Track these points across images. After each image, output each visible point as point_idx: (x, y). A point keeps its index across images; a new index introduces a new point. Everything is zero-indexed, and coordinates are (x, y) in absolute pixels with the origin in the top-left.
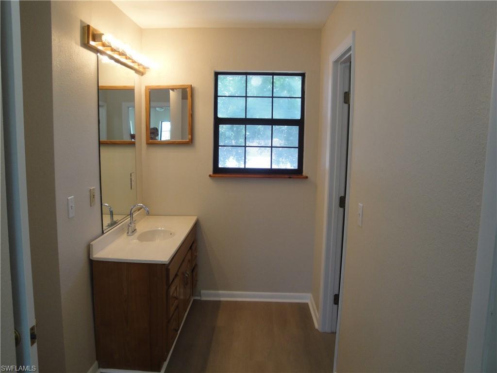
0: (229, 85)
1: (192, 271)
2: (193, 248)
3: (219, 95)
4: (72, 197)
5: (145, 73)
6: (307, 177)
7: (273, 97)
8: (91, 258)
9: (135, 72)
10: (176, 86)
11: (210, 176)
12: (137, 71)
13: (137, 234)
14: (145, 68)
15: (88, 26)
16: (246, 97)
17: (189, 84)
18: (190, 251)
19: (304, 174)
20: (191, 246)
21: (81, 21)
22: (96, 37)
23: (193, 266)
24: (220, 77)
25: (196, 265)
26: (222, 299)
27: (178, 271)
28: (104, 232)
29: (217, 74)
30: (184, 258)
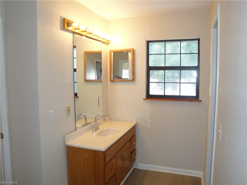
0: (155, 48)
1: (131, 153)
2: (132, 140)
3: (150, 54)
4: (53, 111)
5: (109, 43)
6: (201, 101)
7: (180, 54)
8: (65, 144)
9: (102, 43)
10: (125, 49)
11: (144, 99)
12: (103, 42)
13: (98, 131)
14: (108, 41)
15: (64, 19)
16: (165, 54)
17: (132, 48)
18: (129, 142)
19: (200, 99)
20: (131, 139)
21: (61, 17)
22: (69, 24)
23: (132, 150)
24: (150, 44)
25: (135, 150)
26: (150, 169)
27: (116, 154)
28: (77, 130)
29: (148, 42)
30: (123, 146)
